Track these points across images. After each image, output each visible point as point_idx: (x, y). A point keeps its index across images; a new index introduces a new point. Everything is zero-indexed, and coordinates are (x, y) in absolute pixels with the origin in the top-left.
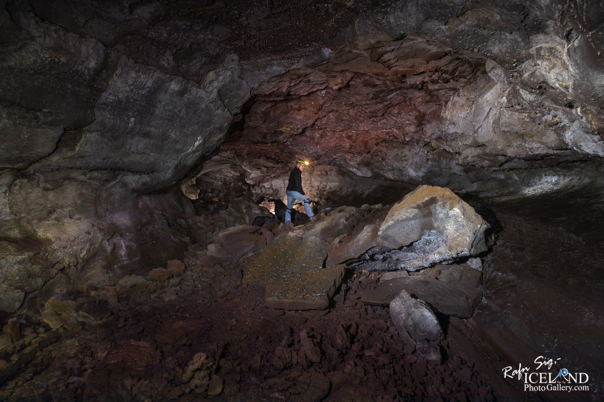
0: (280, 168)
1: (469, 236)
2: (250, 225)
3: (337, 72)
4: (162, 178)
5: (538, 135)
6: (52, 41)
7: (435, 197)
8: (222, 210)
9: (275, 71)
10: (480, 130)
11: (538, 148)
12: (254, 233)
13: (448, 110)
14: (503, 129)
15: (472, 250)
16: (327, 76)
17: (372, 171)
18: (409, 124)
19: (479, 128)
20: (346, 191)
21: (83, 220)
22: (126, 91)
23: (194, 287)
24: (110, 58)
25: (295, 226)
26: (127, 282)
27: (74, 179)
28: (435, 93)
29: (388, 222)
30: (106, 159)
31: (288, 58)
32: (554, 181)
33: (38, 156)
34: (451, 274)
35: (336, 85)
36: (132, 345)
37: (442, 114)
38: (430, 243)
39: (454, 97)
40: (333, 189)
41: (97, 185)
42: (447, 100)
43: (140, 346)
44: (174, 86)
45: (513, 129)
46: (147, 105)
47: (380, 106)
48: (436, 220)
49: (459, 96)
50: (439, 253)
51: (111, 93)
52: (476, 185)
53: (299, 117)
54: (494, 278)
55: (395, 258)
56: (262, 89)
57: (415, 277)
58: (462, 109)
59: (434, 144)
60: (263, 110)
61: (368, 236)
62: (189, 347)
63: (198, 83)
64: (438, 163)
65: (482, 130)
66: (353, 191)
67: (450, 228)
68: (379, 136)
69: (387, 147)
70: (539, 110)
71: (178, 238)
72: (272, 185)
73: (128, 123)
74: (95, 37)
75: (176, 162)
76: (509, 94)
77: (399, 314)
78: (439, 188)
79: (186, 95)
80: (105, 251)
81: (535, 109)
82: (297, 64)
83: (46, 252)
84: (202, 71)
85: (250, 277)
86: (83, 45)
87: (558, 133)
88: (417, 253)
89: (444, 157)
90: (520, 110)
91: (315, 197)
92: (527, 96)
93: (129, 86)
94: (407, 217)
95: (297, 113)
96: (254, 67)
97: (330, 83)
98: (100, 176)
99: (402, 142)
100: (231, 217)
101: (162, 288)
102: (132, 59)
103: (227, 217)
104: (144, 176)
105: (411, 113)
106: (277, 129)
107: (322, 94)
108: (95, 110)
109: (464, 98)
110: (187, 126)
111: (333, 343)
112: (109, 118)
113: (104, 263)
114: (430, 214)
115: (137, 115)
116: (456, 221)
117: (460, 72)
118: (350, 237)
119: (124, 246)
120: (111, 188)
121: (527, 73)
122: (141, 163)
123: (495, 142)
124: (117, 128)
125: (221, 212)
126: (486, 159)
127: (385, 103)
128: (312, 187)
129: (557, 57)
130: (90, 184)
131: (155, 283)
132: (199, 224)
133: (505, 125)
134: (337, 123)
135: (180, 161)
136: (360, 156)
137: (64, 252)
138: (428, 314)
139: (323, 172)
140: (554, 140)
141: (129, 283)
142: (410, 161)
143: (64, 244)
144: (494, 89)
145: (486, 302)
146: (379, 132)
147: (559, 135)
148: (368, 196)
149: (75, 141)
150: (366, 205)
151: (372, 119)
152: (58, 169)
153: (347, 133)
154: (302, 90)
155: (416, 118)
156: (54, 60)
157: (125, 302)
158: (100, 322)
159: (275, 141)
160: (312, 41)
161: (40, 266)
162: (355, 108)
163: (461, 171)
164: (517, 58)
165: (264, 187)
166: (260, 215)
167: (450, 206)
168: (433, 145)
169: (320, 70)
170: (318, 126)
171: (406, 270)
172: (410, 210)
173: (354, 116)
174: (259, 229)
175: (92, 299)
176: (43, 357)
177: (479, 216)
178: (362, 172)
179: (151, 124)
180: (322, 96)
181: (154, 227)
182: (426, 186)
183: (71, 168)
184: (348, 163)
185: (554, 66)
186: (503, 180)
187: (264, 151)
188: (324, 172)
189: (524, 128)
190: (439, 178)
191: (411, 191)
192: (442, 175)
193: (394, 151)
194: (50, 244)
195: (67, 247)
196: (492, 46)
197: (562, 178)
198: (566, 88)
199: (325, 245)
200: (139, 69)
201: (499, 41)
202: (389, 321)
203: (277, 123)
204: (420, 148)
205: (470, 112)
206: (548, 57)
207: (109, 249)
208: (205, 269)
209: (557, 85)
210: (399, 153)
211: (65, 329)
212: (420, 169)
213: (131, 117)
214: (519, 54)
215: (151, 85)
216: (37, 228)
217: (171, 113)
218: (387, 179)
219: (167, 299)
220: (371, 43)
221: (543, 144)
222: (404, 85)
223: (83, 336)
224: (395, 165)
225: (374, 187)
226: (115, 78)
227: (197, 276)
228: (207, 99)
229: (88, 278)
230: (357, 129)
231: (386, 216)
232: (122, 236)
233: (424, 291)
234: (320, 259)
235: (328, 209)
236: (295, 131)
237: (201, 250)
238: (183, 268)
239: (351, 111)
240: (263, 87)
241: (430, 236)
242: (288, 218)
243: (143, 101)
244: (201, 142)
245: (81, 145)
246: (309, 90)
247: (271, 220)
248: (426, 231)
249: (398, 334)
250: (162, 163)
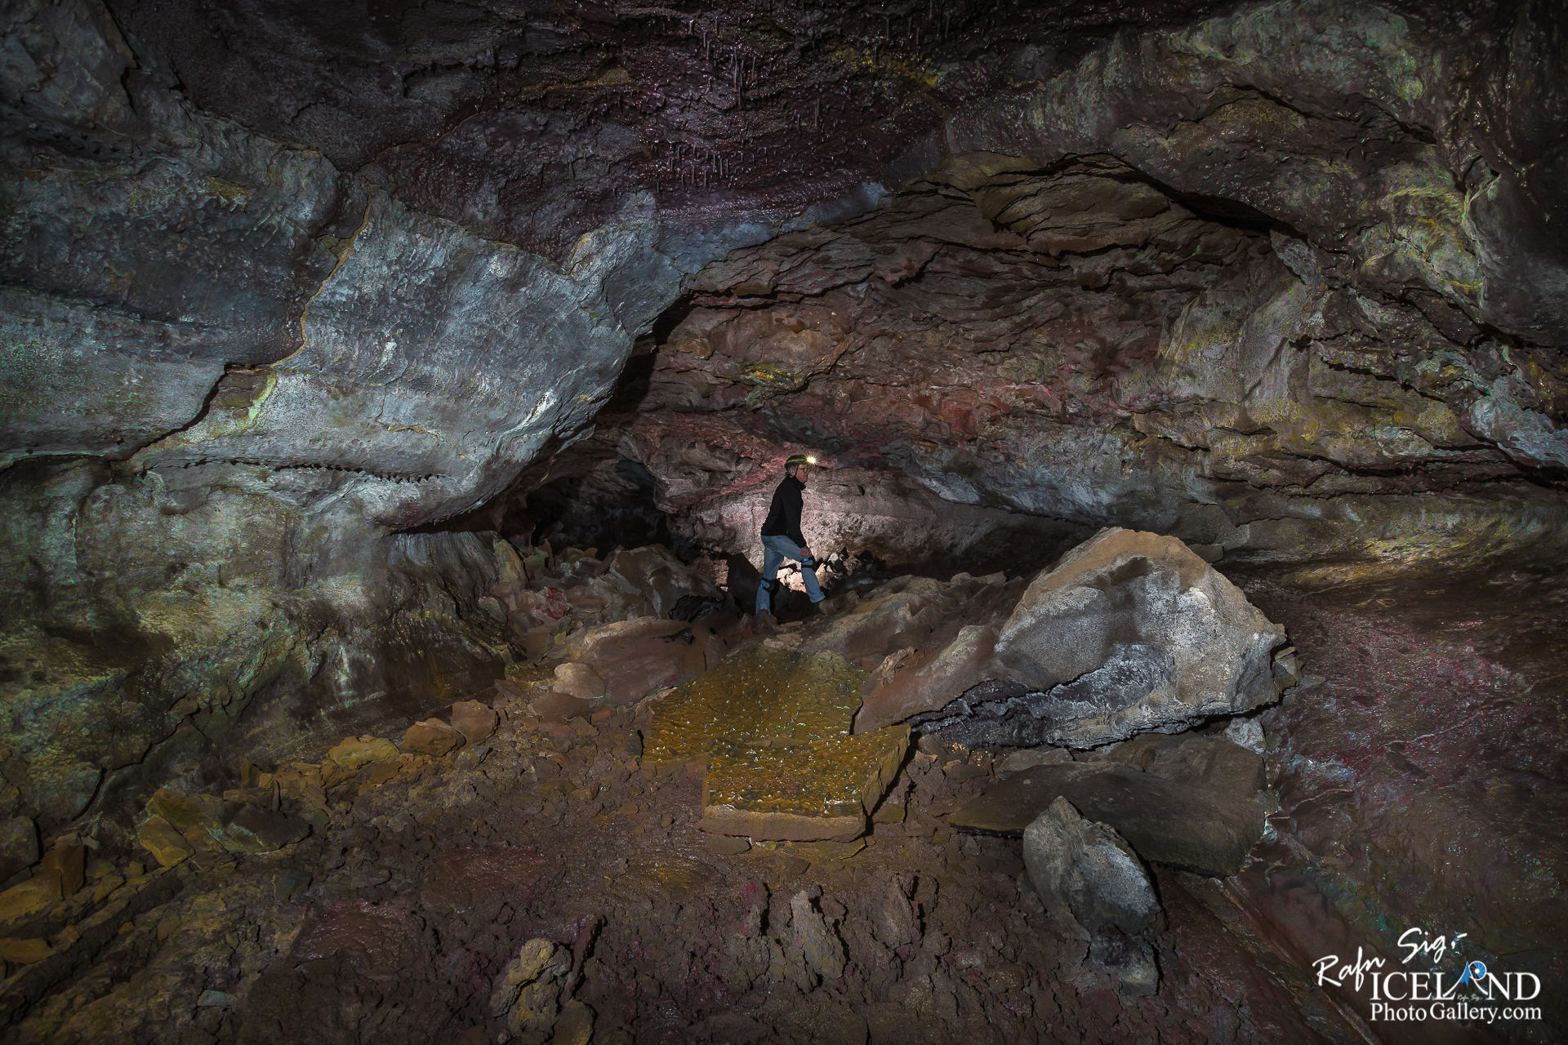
0: (744, 474)
1: (1230, 663)
2: (664, 618)
3: (897, 240)
4: (452, 491)
5: (1407, 408)
6: (217, 156)
7: (1144, 560)
8: (594, 578)
9: (745, 234)
10: (1257, 391)
11: (1407, 443)
12: (673, 637)
13: (1176, 339)
14: (1317, 390)
15: (1239, 699)
16: (872, 250)
17: (981, 488)
18: (1077, 372)
19: (1255, 387)
20: (913, 537)
21: (250, 591)
22: (381, 277)
23: (519, 771)
24: (348, 198)
25: (779, 624)
26: (349, 754)
27: (238, 489)
28: (1144, 296)
29: (1020, 620)
30: (319, 440)
31: (778, 205)
32: (1450, 525)
33: (157, 429)
34: (1184, 760)
35: (894, 271)
36: (364, 915)
37: (1160, 350)
38: (1129, 678)
39: (1191, 307)
40: (879, 531)
41: (290, 505)
42: (1173, 315)
43: (382, 918)
44: (497, 267)
45: (1341, 391)
46: (427, 312)
47: (1004, 325)
48: (1145, 617)
49: (1203, 305)
50: (1154, 704)
51: (345, 281)
52: (1248, 532)
53: (796, 348)
54: (1297, 774)
55: (1037, 713)
56: (710, 278)
57: (1090, 764)
58: (1212, 339)
59: (1138, 423)
60: (708, 328)
61: (968, 653)
62: (505, 927)
63: (555, 260)
64: (1151, 471)
65: (1262, 393)
66: (930, 537)
67: (1182, 640)
68: (998, 400)
69: (1019, 428)
70: (1407, 348)
71: (481, 646)
72: (721, 517)
73: (381, 353)
74: (317, 149)
75: (487, 453)
76: (1330, 306)
77: (1047, 858)
78: (1152, 536)
79: (523, 289)
80: (300, 672)
81: (1397, 344)
82: (799, 219)
83: (158, 669)
84: (565, 233)
85: (663, 751)
86: (289, 166)
87: (1456, 405)
88: (1094, 703)
89: (1166, 457)
90: (1359, 344)
91: (831, 550)
92: (1376, 313)
93: (389, 266)
94: (1071, 608)
95: (793, 338)
96: (692, 225)
97: (879, 265)
98: (301, 482)
99: (1058, 417)
100: (615, 596)
101: (437, 771)
102: (400, 200)
103: (607, 597)
104: (407, 484)
105: (1081, 345)
106: (742, 377)
107: (858, 292)
108: (303, 321)
109: (1218, 311)
110: (521, 365)
111: (876, 930)
112: (335, 342)
113: (296, 703)
114: (1129, 602)
115: (402, 334)
116: (1197, 622)
117: (1207, 248)
118: (922, 656)
119: (345, 660)
120: (323, 512)
121: (1374, 257)
122: (403, 453)
123: (1296, 423)
124: (351, 366)
125: (591, 581)
126: (1273, 466)
127: (1017, 319)
128: (825, 524)
129: (1447, 221)
130: (272, 501)
131: (419, 758)
132: (535, 613)
133: (1320, 381)
134: (892, 366)
135: (498, 449)
136: (950, 449)
137: (202, 670)
138: (1123, 861)
139: (853, 488)
140: (1447, 422)
141: (354, 755)
142: (1079, 466)
143: (201, 650)
144: (1292, 292)
145: (1274, 836)
146: (999, 389)
147: (1459, 412)
148: (968, 552)
149: (249, 394)
150: (965, 575)
151: (983, 356)
152: (203, 462)
153: (918, 391)
154: (809, 282)
155: (1095, 357)
156: (218, 200)
157: (342, 806)
158: (279, 853)
159: (733, 407)
160: (839, 165)
161: (141, 704)
162: (940, 328)
163: (1210, 493)
164: (1348, 220)
165: (701, 520)
166: (691, 594)
167: (1181, 584)
168: (1137, 426)
169: (854, 235)
170: (845, 372)
171: (1067, 747)
172: (1079, 589)
173: (936, 349)
174: (688, 630)
175: (260, 794)
176: (138, 937)
177: (1257, 611)
178: (953, 491)
179: (435, 357)
180: (858, 298)
181: (422, 615)
182: (1120, 529)
183: (234, 462)
184: (920, 467)
185: (1439, 244)
186: (1318, 519)
187: (704, 430)
188: (855, 489)
189: (1368, 391)
190: (1151, 511)
191: (1079, 542)
192: (1160, 502)
193: (1037, 440)
194: (168, 650)
195: (208, 656)
196: (1284, 189)
197: (1471, 518)
198: (1473, 295)
199: (857, 675)
200: (415, 225)
201: (1303, 178)
202: (1021, 877)
203: (741, 360)
204: (1105, 433)
205: (1233, 346)
206: (1426, 221)
207: (309, 666)
208: (547, 727)
209: (1449, 289)
210: (1050, 443)
211: (191, 867)
212: (1103, 488)
213: (388, 340)
214: (1353, 210)
215: (440, 264)
216: (138, 607)
217: (485, 333)
218: (1017, 510)
219: (449, 802)
220: (985, 174)
221: (1418, 432)
222: (1064, 276)
223: (236, 888)
224: (1038, 475)
225: (984, 528)
226: (357, 246)
227: (528, 746)
228: (574, 298)
229: (254, 741)
230: (943, 381)
231: (1015, 605)
232: (343, 634)
233: (1113, 803)
234: (845, 710)
235: (864, 582)
236: (787, 383)
237: (538, 679)
238: (492, 722)
239: (930, 335)
240: (712, 272)
241: (1129, 659)
242: (763, 603)
243: (419, 302)
244: (552, 403)
245: (262, 405)
246: (826, 281)
247: (719, 606)
248: (1118, 646)
249: (1046, 911)
250: (453, 455)
